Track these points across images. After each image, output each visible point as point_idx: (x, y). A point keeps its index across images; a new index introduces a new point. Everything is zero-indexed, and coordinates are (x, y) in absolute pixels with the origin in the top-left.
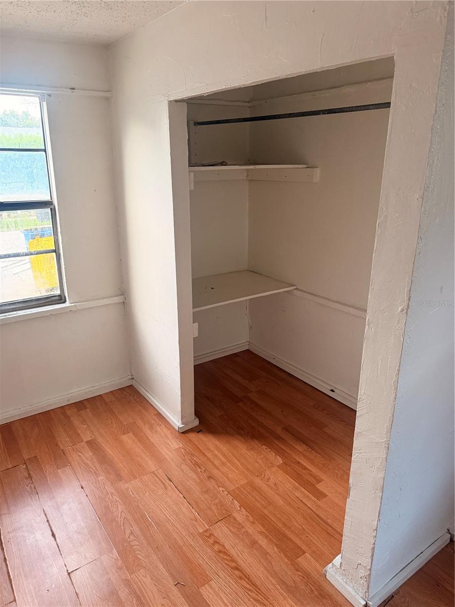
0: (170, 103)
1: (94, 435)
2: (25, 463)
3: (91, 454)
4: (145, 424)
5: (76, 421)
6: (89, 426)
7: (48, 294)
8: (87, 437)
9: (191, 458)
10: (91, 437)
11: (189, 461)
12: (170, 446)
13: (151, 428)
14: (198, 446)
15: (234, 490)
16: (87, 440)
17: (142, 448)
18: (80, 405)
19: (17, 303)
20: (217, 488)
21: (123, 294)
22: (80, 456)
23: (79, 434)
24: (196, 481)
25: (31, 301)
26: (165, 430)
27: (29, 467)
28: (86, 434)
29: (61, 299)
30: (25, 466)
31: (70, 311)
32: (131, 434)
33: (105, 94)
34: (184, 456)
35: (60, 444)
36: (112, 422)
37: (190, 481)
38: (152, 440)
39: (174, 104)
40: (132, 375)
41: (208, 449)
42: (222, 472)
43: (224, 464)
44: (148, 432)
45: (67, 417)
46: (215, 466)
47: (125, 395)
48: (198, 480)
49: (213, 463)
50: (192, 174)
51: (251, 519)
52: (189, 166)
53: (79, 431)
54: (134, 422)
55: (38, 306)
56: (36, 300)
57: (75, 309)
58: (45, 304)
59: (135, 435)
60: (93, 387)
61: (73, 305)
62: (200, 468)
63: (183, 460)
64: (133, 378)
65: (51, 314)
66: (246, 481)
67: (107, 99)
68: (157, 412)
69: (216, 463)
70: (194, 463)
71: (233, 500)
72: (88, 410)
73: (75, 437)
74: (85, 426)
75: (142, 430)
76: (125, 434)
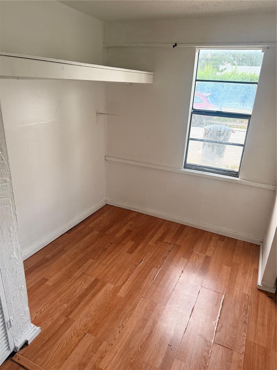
1: (213, 256)
2: (174, 245)
3: (202, 262)
4: (243, 269)
5: (212, 243)
6: (215, 250)
7: (231, 169)
8: (208, 253)
9: (247, 305)
10: (210, 255)
11: (244, 305)
12: (243, 290)
13: (245, 273)
14: (260, 303)
15: (251, 342)
16: (207, 255)
17: (228, 279)
18: (222, 238)
19: (213, 168)
20: (242, 331)
22: (196, 259)
23: (207, 250)
24: (235, 317)
25: (220, 170)
26: (251, 280)
27: (174, 248)
28: (210, 252)
30: (173, 246)
31: (237, 183)
32: (230, 268)
34: (244, 301)
35: (194, 248)
36: (228, 256)
37: (232, 314)
38: (237, 279)
40: (263, 240)
41: (264, 310)
42: (256, 327)
43: (263, 325)
44: (240, 274)
45: (211, 239)
46: (256, 321)
47: (250, 248)
48: (237, 318)
49: (257, 319)
51: (242, 364)
53: (208, 249)
54: (239, 264)
55: (222, 174)
56: (223, 170)
57: (240, 183)
58: (227, 174)
59: (232, 270)
60: (236, 233)
61: (241, 180)
62: (246, 314)
63: (241, 301)
64: (263, 242)
65: (226, 181)
66: (265, 346)
68: (257, 268)
69: (259, 320)
70: (245, 308)
71: (244, 345)
72: (223, 242)
73: (204, 250)
74: (213, 248)
75: (238, 271)
76: (227, 266)
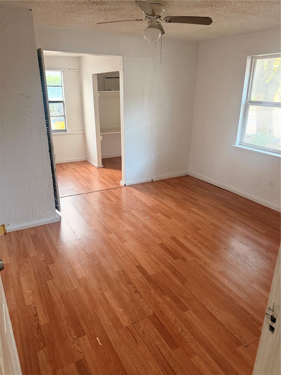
0: (92, 75)
21: (83, 131)
29: (65, 131)
33: (79, 70)
39: (93, 75)
50: (99, 93)
52: (98, 91)
67: (79, 72)
